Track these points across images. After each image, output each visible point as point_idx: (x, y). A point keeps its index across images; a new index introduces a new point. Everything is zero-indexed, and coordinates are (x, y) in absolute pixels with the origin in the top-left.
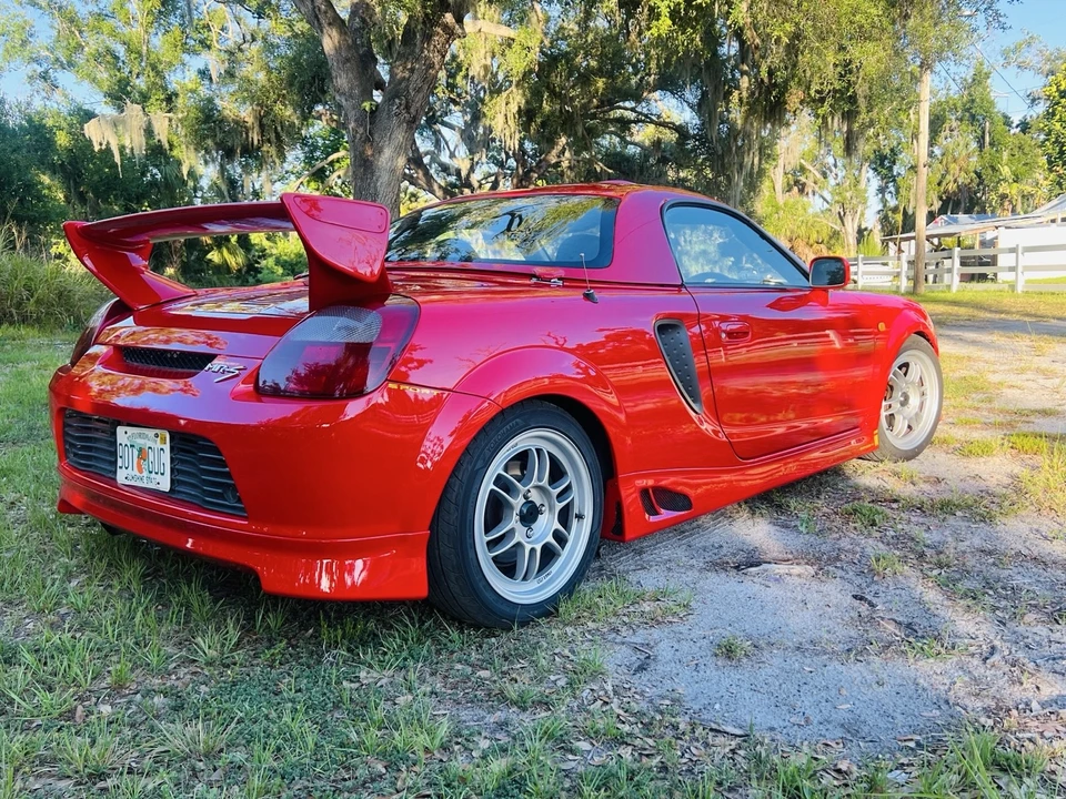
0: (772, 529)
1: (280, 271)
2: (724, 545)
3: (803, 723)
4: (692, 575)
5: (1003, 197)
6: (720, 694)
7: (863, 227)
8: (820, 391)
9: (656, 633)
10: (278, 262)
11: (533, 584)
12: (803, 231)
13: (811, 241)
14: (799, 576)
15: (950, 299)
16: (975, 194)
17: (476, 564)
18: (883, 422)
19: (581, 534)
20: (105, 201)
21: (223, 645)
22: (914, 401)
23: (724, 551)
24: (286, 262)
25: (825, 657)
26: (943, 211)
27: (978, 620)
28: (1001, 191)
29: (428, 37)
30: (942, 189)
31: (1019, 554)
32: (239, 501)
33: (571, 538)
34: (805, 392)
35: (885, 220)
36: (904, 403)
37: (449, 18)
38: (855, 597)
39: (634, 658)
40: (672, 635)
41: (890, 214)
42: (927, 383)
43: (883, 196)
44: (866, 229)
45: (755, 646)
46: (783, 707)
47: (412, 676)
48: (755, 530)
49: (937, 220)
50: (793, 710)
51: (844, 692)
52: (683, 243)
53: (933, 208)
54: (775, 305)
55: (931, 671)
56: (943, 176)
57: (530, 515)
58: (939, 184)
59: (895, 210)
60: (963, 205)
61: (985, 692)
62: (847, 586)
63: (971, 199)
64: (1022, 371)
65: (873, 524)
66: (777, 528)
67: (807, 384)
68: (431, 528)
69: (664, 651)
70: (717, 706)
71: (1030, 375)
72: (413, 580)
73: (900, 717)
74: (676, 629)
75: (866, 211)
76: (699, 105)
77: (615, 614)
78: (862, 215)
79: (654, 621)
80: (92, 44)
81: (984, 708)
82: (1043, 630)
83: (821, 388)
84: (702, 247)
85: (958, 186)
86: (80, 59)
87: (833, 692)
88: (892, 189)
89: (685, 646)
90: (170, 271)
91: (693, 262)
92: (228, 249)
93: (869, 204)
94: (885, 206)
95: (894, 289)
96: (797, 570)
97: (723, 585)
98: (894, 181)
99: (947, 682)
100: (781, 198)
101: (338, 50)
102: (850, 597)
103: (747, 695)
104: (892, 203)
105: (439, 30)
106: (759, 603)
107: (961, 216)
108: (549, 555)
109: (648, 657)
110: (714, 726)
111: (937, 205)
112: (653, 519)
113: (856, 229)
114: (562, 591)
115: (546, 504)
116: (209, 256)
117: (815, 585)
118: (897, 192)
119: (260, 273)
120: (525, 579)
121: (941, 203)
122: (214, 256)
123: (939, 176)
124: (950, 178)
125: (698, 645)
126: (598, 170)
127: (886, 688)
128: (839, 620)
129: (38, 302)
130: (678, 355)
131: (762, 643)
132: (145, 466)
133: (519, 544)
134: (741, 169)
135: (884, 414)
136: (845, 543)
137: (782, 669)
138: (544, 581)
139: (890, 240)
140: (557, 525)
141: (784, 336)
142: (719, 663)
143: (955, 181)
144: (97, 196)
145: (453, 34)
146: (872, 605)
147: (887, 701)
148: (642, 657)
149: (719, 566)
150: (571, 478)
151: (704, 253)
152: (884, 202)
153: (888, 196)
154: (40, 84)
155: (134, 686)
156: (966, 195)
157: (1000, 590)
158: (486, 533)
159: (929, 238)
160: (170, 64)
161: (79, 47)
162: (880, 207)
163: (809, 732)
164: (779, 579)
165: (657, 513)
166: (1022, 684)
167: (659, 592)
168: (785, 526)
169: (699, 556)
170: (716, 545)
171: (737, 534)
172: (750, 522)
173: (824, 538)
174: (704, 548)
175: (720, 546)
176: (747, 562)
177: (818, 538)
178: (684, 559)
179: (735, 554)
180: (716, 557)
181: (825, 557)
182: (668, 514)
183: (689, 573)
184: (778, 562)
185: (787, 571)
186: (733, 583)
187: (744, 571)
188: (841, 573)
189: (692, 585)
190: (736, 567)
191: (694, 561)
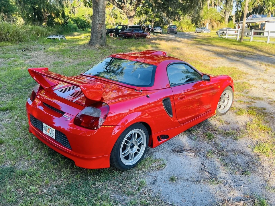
0: (187, 138)
1: (73, 22)
2: (176, 144)
3: (184, 201)
4: (168, 154)
5: (269, 10)
6: (169, 192)
7: (231, 15)
9: (158, 172)
10: (72, 20)
11: (132, 160)
12: (214, 17)
13: (216, 20)
14: (191, 156)
15: (249, 44)
16: (262, 7)
17: (120, 159)
18: (218, 107)
19: (143, 148)
20: (26, 4)
21: (67, 174)
22: (226, 101)
23: (176, 146)
24: (74, 20)
25: (192, 182)
26: (253, 13)
27: (226, 172)
28: (269, 9)
30: (253, 6)
31: (240, 151)
32: (70, 146)
33: (141, 150)
35: (237, 14)
36: (224, 102)
38: (202, 163)
39: (152, 180)
40: (161, 174)
41: (238, 12)
42: (230, 98)
43: (237, 7)
44: (231, 16)
45: (178, 179)
46: (181, 196)
47: (106, 185)
48: (183, 139)
49: (251, 16)
50: (183, 198)
51: (194, 193)
52: (181, 19)
53: (250, 11)
55: (213, 188)
56: (254, 2)
57: (132, 147)
58: (253, 4)
59: (240, 11)
60: (258, 11)
61: (222, 195)
62: (201, 160)
63: (261, 9)
64: (259, 79)
65: (210, 139)
66: (189, 138)
68: (111, 154)
69: (159, 179)
70: (168, 195)
71: (260, 82)
72: (107, 164)
73: (204, 201)
74: (162, 172)
75: (232, 12)
77: (150, 167)
78: (231, 13)
79: (158, 169)
81: (221, 200)
82: (239, 176)
84: (187, 20)
85: (258, 5)
87: (192, 193)
88: (240, 5)
89: (163, 177)
90: (44, 24)
91: (184, 25)
92: (59, 18)
93: (233, 10)
94: (237, 10)
95: (235, 39)
96: (190, 154)
97: (174, 157)
98: (241, 3)
99: (215, 191)
100: (209, 8)
102: (200, 163)
103: (174, 192)
104: (239, 9)
106: (181, 164)
107: (258, 15)
108: (136, 154)
109: (155, 180)
110: (166, 202)
111: (252, 11)
112: (160, 142)
113: (229, 16)
114: (138, 161)
115: (136, 143)
116: (54, 20)
117: (194, 159)
118: (241, 7)
119: (68, 24)
120: (131, 160)
121: (253, 10)
122: (56, 20)
123: (253, 2)
124: (256, 3)
125: (166, 177)
126: (159, 2)
127: (203, 192)
128: (197, 171)
129: (11, 35)
130: (168, 105)
131: (179, 178)
132: (49, 131)
133: (130, 153)
134: (198, 4)
135: (218, 105)
136: (202, 146)
137: (182, 185)
138: (135, 159)
139: (237, 23)
140: (138, 148)
142: (170, 183)
143: (257, 4)
144: (24, 2)
146: (205, 167)
147: (202, 196)
148: (154, 180)
149: (174, 151)
150: (142, 137)
151: (187, 22)
152: (237, 9)
153: (238, 7)
155: (50, 184)
156: (260, 8)
157: (233, 164)
158: (122, 152)
159: (247, 23)
162: (236, 10)
163: (185, 204)
164: (186, 156)
165: (161, 141)
166: (230, 193)
167: (160, 160)
168: (190, 138)
169: (170, 147)
170: (174, 143)
171: (179, 140)
172: (183, 136)
173: (199, 143)
174: (171, 144)
175: (175, 144)
176: (180, 150)
177: (197, 143)
178: (167, 148)
179: (178, 147)
180: (174, 148)
181: (197, 150)
182: (163, 140)
183: (167, 153)
184: (187, 151)
185: (188, 154)
186: (176, 157)
187: (179, 153)
188: (200, 155)
189: (167, 157)
190: (178, 152)
191: (168, 149)
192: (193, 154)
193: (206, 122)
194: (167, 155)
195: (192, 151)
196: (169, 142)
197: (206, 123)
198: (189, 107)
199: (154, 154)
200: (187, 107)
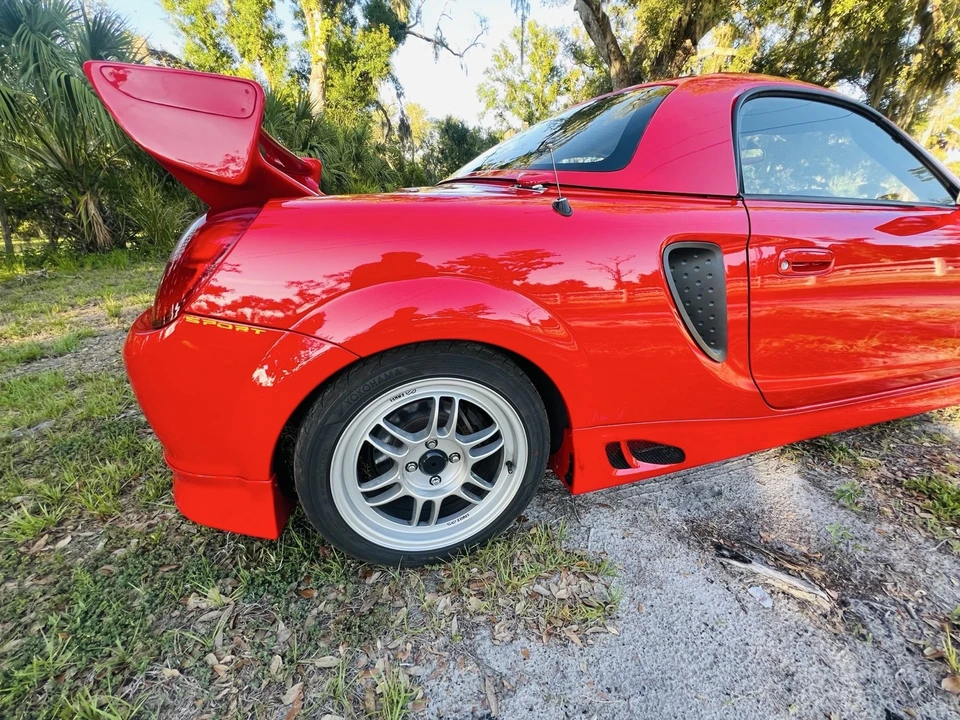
0: (798, 481)
2: (726, 493)
4: (656, 540)
8: (918, 319)
14: (803, 604)
19: (505, 489)
29: (672, 58)
33: (492, 490)
34: (899, 317)
37: (688, 42)
54: (889, 228)
66: (806, 482)
67: (902, 309)
68: (271, 478)
74: (564, 660)
76: (869, 86)
79: (552, 628)
80: (520, 96)
83: (919, 314)
86: (515, 104)
96: (802, 591)
97: (686, 573)
101: (617, 75)
105: (680, 52)
112: (621, 472)
117: (824, 643)
120: (419, 525)
130: (702, 289)
133: (408, 497)
136: (898, 555)
138: (457, 523)
140: (470, 478)
141: (890, 262)
145: (689, 53)
149: (698, 534)
150: (499, 427)
154: (499, 118)
158: (359, 482)
160: (550, 102)
161: (515, 98)
165: (628, 466)
167: (593, 567)
168: (817, 484)
169: (686, 503)
170: (716, 489)
171: (749, 477)
172: (774, 463)
173: (869, 526)
174: (698, 492)
175: (720, 493)
176: (738, 541)
177: (859, 523)
178: (665, 505)
179: (729, 515)
180: (703, 514)
181: (858, 573)
182: (645, 467)
183: (653, 537)
184: (781, 558)
185: (785, 588)
186: (700, 577)
187: (725, 561)
188: (876, 629)
189: (643, 562)
190: (718, 547)
191: (673, 514)
192: (823, 600)
193: (920, 422)
194: (650, 547)
195: (817, 572)
196: (691, 478)
197: (916, 428)
198: (829, 347)
199: (587, 519)
200: (821, 342)
